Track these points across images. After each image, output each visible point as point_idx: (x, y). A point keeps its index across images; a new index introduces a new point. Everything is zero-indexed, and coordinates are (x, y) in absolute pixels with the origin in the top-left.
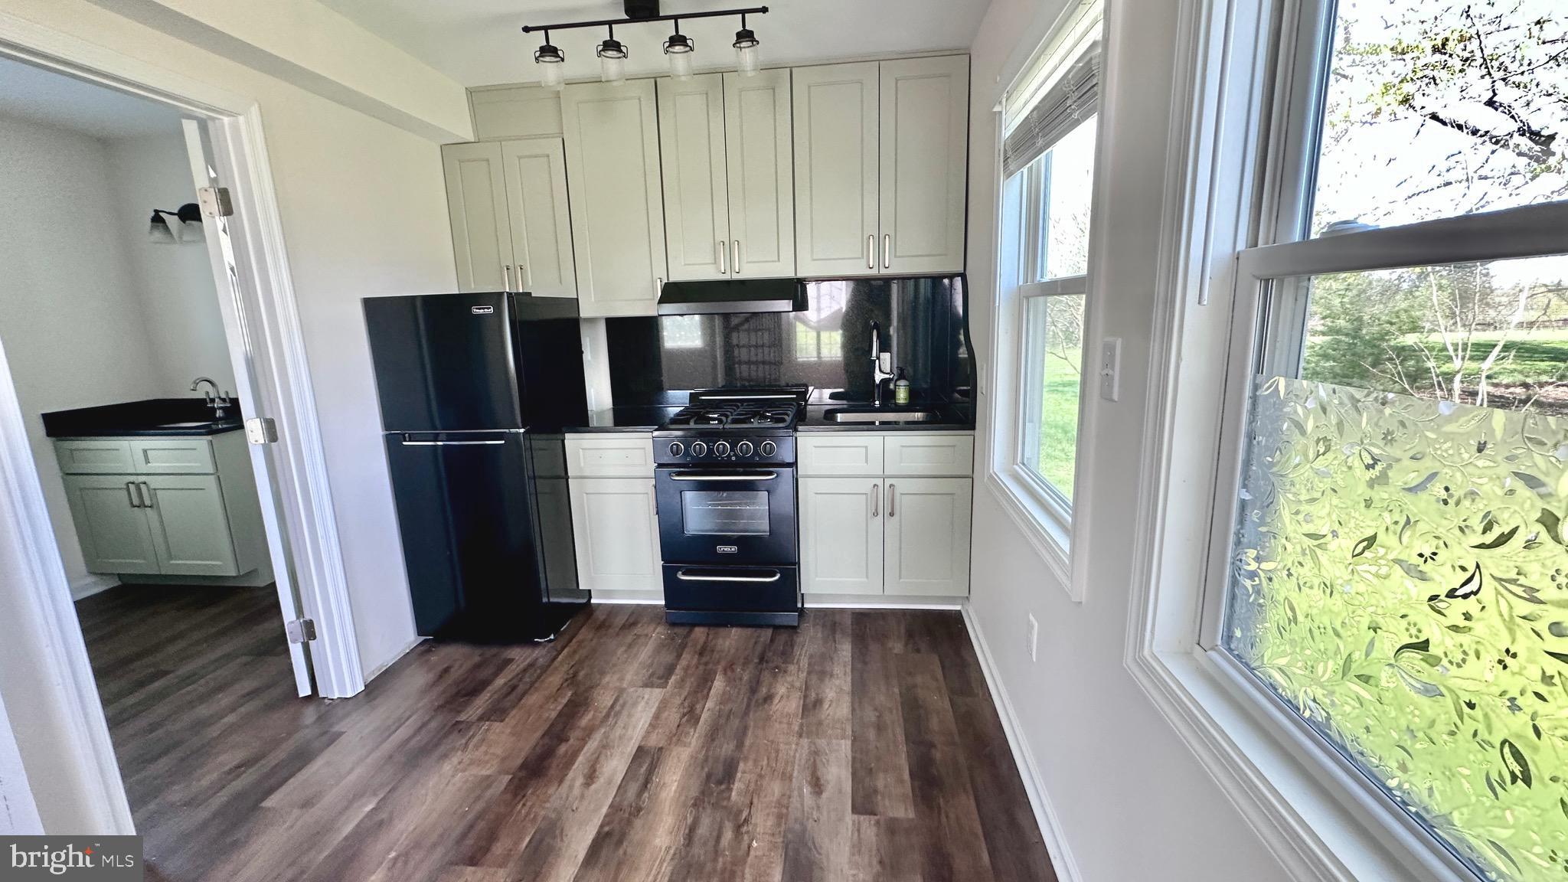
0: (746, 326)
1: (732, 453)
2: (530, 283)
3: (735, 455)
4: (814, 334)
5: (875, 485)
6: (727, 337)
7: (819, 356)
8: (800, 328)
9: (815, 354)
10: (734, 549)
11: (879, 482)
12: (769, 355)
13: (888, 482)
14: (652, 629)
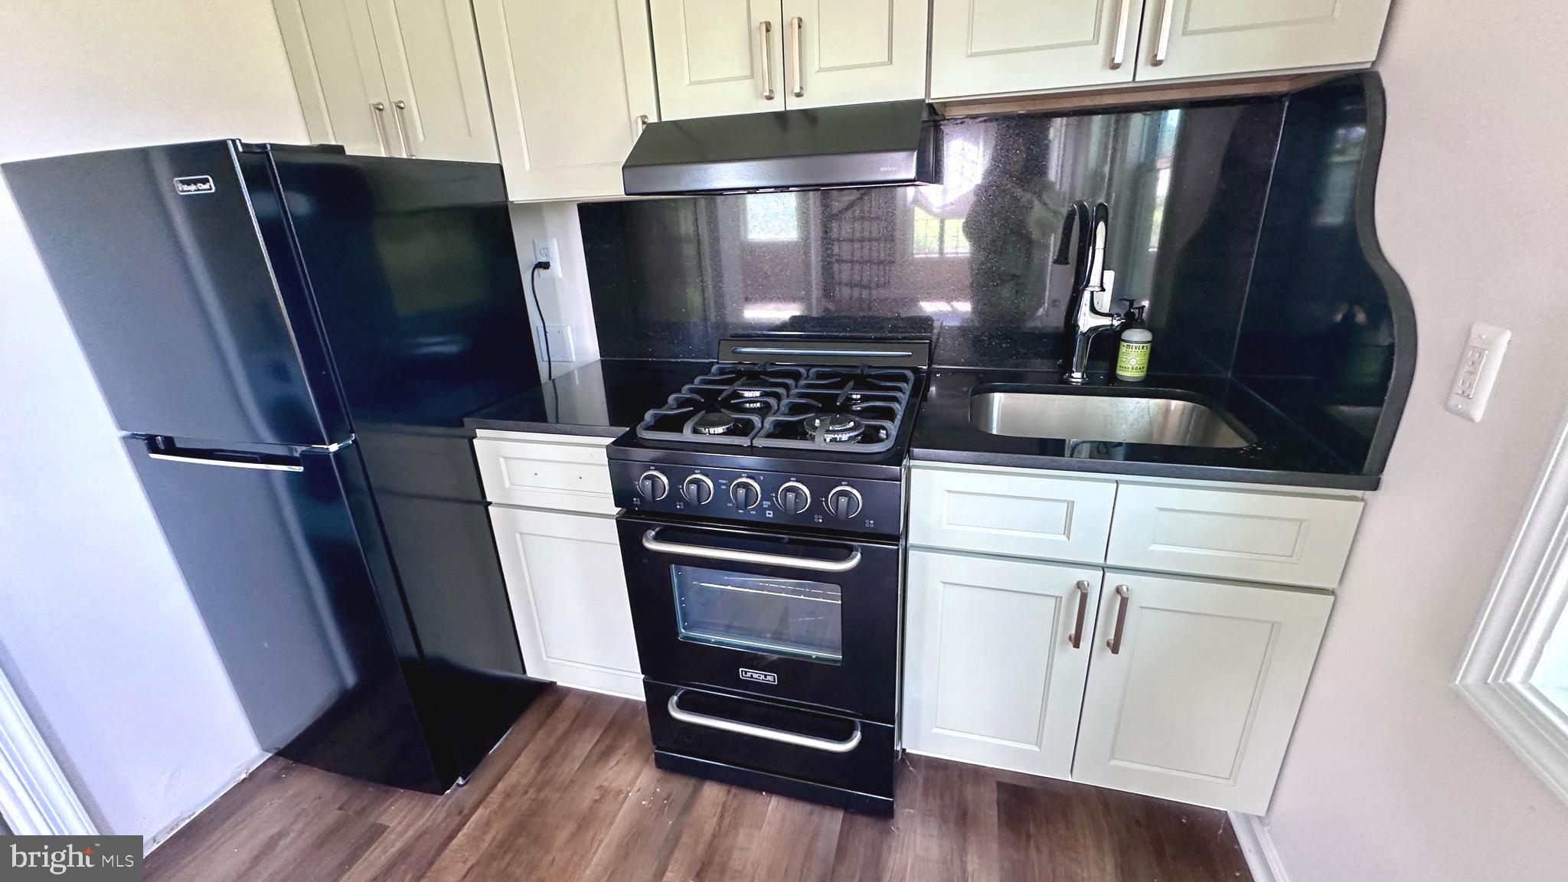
0: (849, 215)
1: (766, 504)
2: (421, 138)
3: (772, 507)
4: (936, 223)
5: (1079, 585)
6: (826, 230)
7: (941, 251)
8: (919, 213)
9: (935, 246)
10: (771, 678)
11: (1092, 577)
12: (880, 251)
13: (1114, 580)
14: (632, 774)
